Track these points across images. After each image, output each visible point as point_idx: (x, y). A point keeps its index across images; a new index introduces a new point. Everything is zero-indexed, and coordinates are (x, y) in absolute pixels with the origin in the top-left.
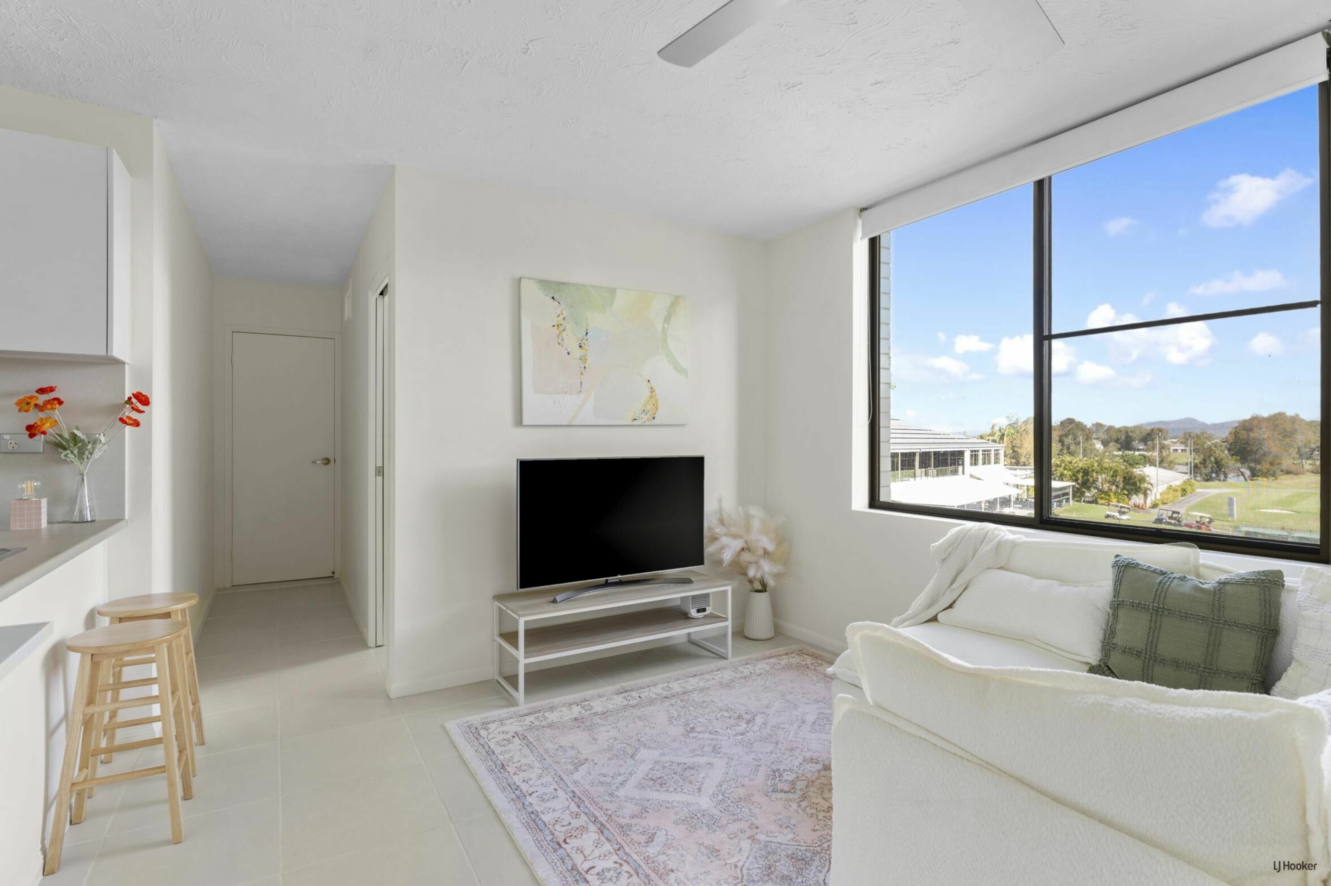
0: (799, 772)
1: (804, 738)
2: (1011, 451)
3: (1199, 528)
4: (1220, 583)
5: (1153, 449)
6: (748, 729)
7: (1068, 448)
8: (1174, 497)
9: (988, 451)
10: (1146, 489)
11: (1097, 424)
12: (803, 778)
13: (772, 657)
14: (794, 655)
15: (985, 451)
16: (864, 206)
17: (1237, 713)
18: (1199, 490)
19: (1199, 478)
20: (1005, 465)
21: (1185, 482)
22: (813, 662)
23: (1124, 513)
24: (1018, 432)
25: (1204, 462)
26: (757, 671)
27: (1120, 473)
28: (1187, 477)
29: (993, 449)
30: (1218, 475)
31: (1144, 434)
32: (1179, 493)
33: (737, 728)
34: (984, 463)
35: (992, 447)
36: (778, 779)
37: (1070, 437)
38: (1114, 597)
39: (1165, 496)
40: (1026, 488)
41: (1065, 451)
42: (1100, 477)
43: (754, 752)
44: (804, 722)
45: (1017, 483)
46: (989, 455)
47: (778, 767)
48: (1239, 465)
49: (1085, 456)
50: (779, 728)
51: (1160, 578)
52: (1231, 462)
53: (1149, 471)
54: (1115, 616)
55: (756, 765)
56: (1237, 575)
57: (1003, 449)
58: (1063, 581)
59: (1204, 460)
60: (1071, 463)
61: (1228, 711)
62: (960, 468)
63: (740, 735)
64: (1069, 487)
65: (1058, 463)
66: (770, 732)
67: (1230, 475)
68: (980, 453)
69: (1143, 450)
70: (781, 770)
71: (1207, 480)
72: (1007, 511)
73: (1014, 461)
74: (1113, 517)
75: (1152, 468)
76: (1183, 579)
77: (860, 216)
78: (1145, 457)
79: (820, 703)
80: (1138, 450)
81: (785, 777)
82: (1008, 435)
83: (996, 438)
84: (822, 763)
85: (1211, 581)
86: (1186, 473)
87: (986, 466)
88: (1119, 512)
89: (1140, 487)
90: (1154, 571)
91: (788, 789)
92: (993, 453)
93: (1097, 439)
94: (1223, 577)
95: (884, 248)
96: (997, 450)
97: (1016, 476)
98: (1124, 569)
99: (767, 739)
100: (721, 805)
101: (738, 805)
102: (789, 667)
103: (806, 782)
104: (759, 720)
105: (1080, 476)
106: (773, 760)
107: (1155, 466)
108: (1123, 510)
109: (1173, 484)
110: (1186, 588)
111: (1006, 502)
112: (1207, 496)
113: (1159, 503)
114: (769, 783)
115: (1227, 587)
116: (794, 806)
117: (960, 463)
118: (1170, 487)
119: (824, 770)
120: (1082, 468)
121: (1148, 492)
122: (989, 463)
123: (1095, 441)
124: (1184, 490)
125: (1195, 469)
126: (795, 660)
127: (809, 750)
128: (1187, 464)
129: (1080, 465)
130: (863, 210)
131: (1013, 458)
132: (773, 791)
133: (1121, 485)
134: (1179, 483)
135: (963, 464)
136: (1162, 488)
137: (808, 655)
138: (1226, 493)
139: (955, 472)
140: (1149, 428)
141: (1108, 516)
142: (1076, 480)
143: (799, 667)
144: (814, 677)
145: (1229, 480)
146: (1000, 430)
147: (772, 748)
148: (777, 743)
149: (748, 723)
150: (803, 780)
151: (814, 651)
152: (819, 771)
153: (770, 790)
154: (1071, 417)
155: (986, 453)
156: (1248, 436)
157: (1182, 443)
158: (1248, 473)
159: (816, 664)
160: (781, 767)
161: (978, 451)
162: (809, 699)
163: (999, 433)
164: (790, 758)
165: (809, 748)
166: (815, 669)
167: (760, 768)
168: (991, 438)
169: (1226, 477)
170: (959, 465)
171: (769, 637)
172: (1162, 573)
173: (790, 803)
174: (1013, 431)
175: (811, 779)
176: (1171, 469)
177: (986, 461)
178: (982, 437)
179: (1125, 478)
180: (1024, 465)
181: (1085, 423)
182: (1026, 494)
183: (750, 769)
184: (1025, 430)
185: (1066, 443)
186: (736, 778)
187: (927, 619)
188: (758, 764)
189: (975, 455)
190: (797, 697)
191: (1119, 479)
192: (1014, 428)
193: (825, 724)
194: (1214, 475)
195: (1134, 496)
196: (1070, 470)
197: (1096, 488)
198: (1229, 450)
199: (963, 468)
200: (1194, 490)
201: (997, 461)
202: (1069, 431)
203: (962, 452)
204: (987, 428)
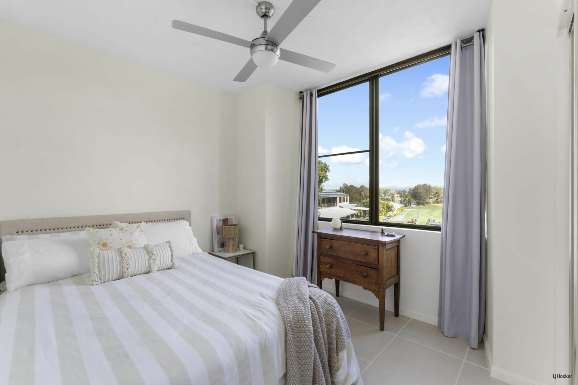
2: (350, 197)
3: (412, 223)
7: (362, 196)
8: (400, 212)
9: (344, 197)
18: (405, 210)
20: (349, 202)
23: (389, 218)
25: (405, 200)
27: (385, 204)
28: (401, 205)
30: (409, 205)
32: (401, 211)
34: (343, 202)
35: (345, 195)
37: (363, 192)
39: (397, 212)
45: (354, 209)
46: (345, 199)
52: (413, 200)
62: (336, 204)
67: (412, 204)
68: (342, 198)
71: (405, 206)
72: (353, 219)
74: (386, 220)
82: (345, 191)
88: (388, 218)
89: (391, 209)
92: (346, 197)
107: (393, 202)
108: (388, 217)
111: (352, 216)
112: (409, 211)
113: (396, 214)
118: (398, 209)
121: (394, 211)
122: (345, 202)
125: (403, 203)
128: (400, 201)
133: (386, 209)
134: (400, 207)
135: (336, 202)
139: (334, 206)
141: (384, 220)
145: (412, 206)
156: (417, 191)
157: (399, 194)
158: (416, 203)
169: (411, 205)
176: (397, 203)
178: (338, 191)
179: (387, 206)
185: (362, 194)
189: (340, 199)
191: (385, 206)
194: (407, 204)
195: (390, 212)
198: (411, 196)
200: (404, 210)
201: (347, 201)
202: (362, 190)
203: (336, 198)
204: (338, 188)
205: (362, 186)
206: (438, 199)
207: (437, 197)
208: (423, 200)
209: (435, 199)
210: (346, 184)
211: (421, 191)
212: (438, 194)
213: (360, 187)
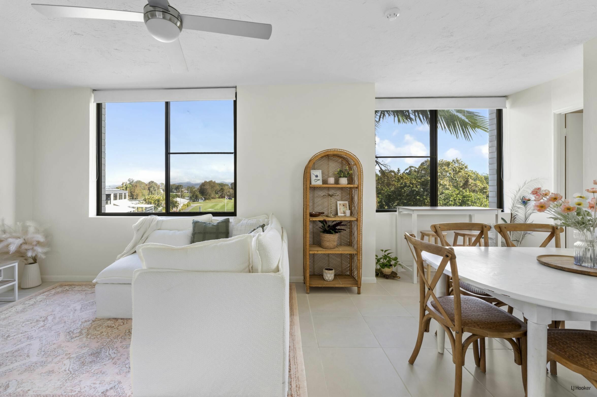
0: (81, 327)
1: (78, 316)
2: (130, 194)
4: (217, 223)
5: (179, 192)
6: (45, 324)
7: (152, 192)
8: (185, 208)
9: (121, 194)
10: (177, 205)
11: (162, 183)
12: (84, 328)
13: (45, 292)
14: (58, 288)
15: (120, 194)
16: (95, 89)
17: (240, 239)
18: (192, 205)
19: (191, 201)
20: (128, 199)
21: (188, 202)
22: (70, 287)
24: (133, 186)
25: (193, 196)
26: (38, 300)
28: (188, 201)
29: (123, 193)
30: (196, 200)
31: (176, 187)
33: (38, 326)
34: (120, 199)
35: (123, 192)
36: (72, 334)
37: (152, 188)
38: (193, 232)
39: (183, 207)
40: (137, 208)
41: (150, 193)
42: (163, 202)
43: (54, 330)
44: (76, 310)
45: (133, 206)
46: (122, 195)
47: (70, 330)
48: (201, 196)
49: (158, 195)
50: (63, 317)
51: (205, 224)
52: (200, 196)
53: (178, 199)
54: (194, 237)
55: (57, 334)
56: (221, 220)
57: (127, 193)
58: (179, 230)
59: (193, 195)
60: (153, 197)
61: (238, 239)
63: (42, 327)
64: (153, 206)
65: (149, 198)
66: (59, 320)
67: (199, 200)
68: (118, 195)
69: (176, 192)
70: (72, 331)
71: (194, 202)
73: (131, 198)
75: (179, 198)
76: (210, 223)
77: (93, 93)
78: (176, 194)
79: (81, 301)
80: (174, 192)
81: (75, 332)
82: (129, 187)
83: (124, 188)
84: (91, 320)
85: (215, 223)
86: (188, 200)
87: (120, 200)
89: (175, 205)
90: (203, 223)
91: (79, 335)
92: (123, 194)
93: (161, 189)
94: (218, 222)
95: (103, 108)
96: (125, 193)
97: (133, 203)
98: (195, 223)
99: (59, 323)
100: (45, 356)
101: (55, 352)
102: (58, 293)
103: (87, 329)
104: (50, 318)
105: (156, 202)
106: (66, 329)
107: (180, 198)
109: (185, 203)
110: (211, 226)
112: (194, 207)
113: (181, 210)
114: (68, 337)
115: (219, 224)
116: (85, 339)
117: (109, 199)
118: (184, 204)
119: (93, 322)
120: (157, 199)
121: (178, 206)
122: (122, 199)
123: (161, 190)
124: (188, 205)
125: (191, 198)
126: (59, 290)
127: (83, 319)
128: (188, 197)
129: (157, 198)
130: (94, 90)
131: (131, 197)
132: (72, 339)
134: (186, 203)
135: (110, 200)
136: (182, 205)
137: (66, 286)
138: (198, 205)
139: (106, 203)
140: (178, 185)
142: (155, 204)
143: (62, 292)
144: (73, 293)
145: (199, 201)
146: (126, 185)
147: (63, 325)
148: (65, 322)
149: (44, 321)
150: (85, 329)
151: (69, 283)
152: (91, 324)
153: (70, 339)
154: (153, 181)
155: (121, 195)
156: (204, 187)
157: (187, 190)
158: (204, 199)
159: (72, 288)
160: (72, 330)
161: (117, 194)
162: (74, 301)
163: (125, 187)
164: (75, 325)
165: (83, 318)
166: (72, 290)
167: (60, 334)
168: (122, 188)
169: (198, 200)
170: (108, 200)
171: (40, 284)
172: (205, 223)
173: (82, 339)
174: (131, 186)
175: (89, 327)
176: (184, 198)
177: (121, 198)
178: (117, 188)
180: (135, 199)
181: (157, 183)
182: (137, 211)
183: (55, 337)
184: (135, 185)
185: (151, 190)
186: (48, 343)
187: (132, 253)
188: (58, 333)
189: (116, 196)
190: (67, 303)
192: (131, 184)
193: (87, 307)
194: (195, 200)
195: (174, 208)
196: (153, 200)
197: (162, 206)
198: (199, 192)
199: (110, 201)
200: (190, 205)
201: (125, 198)
202: (152, 186)
203: (110, 195)
204: (120, 184)
205: (151, 181)
206: (222, 194)
207: (222, 193)
208: (209, 196)
209: (220, 194)
210: (132, 179)
211: (207, 187)
212: (223, 190)
213: (149, 183)
